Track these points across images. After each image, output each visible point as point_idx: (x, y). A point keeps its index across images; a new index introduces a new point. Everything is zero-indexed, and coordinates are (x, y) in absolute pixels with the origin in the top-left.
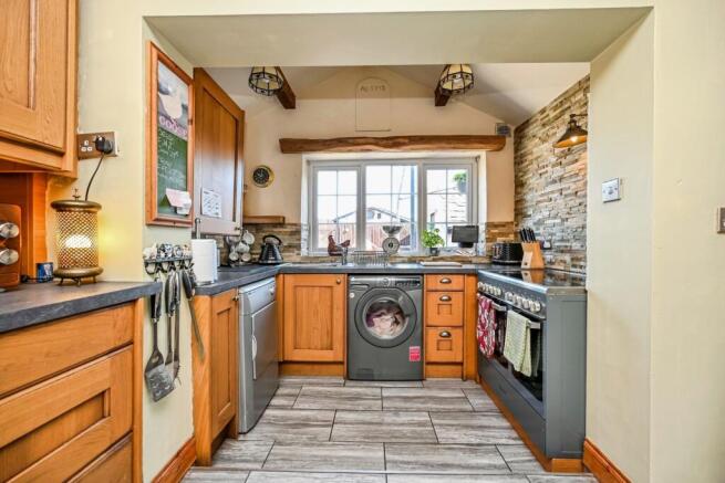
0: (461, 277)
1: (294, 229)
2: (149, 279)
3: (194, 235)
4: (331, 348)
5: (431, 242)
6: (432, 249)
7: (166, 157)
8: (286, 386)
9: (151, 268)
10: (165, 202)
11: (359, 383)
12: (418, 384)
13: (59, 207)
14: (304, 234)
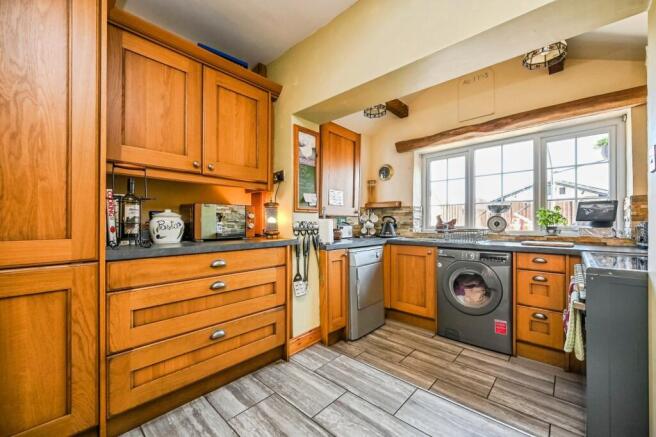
0: (562, 258)
1: (407, 211)
2: (295, 238)
3: (321, 217)
4: (424, 306)
5: (549, 221)
6: (548, 228)
7: (303, 178)
8: (389, 326)
9: (296, 233)
10: (303, 201)
11: (445, 340)
12: (507, 358)
13: (266, 205)
14: (417, 215)
